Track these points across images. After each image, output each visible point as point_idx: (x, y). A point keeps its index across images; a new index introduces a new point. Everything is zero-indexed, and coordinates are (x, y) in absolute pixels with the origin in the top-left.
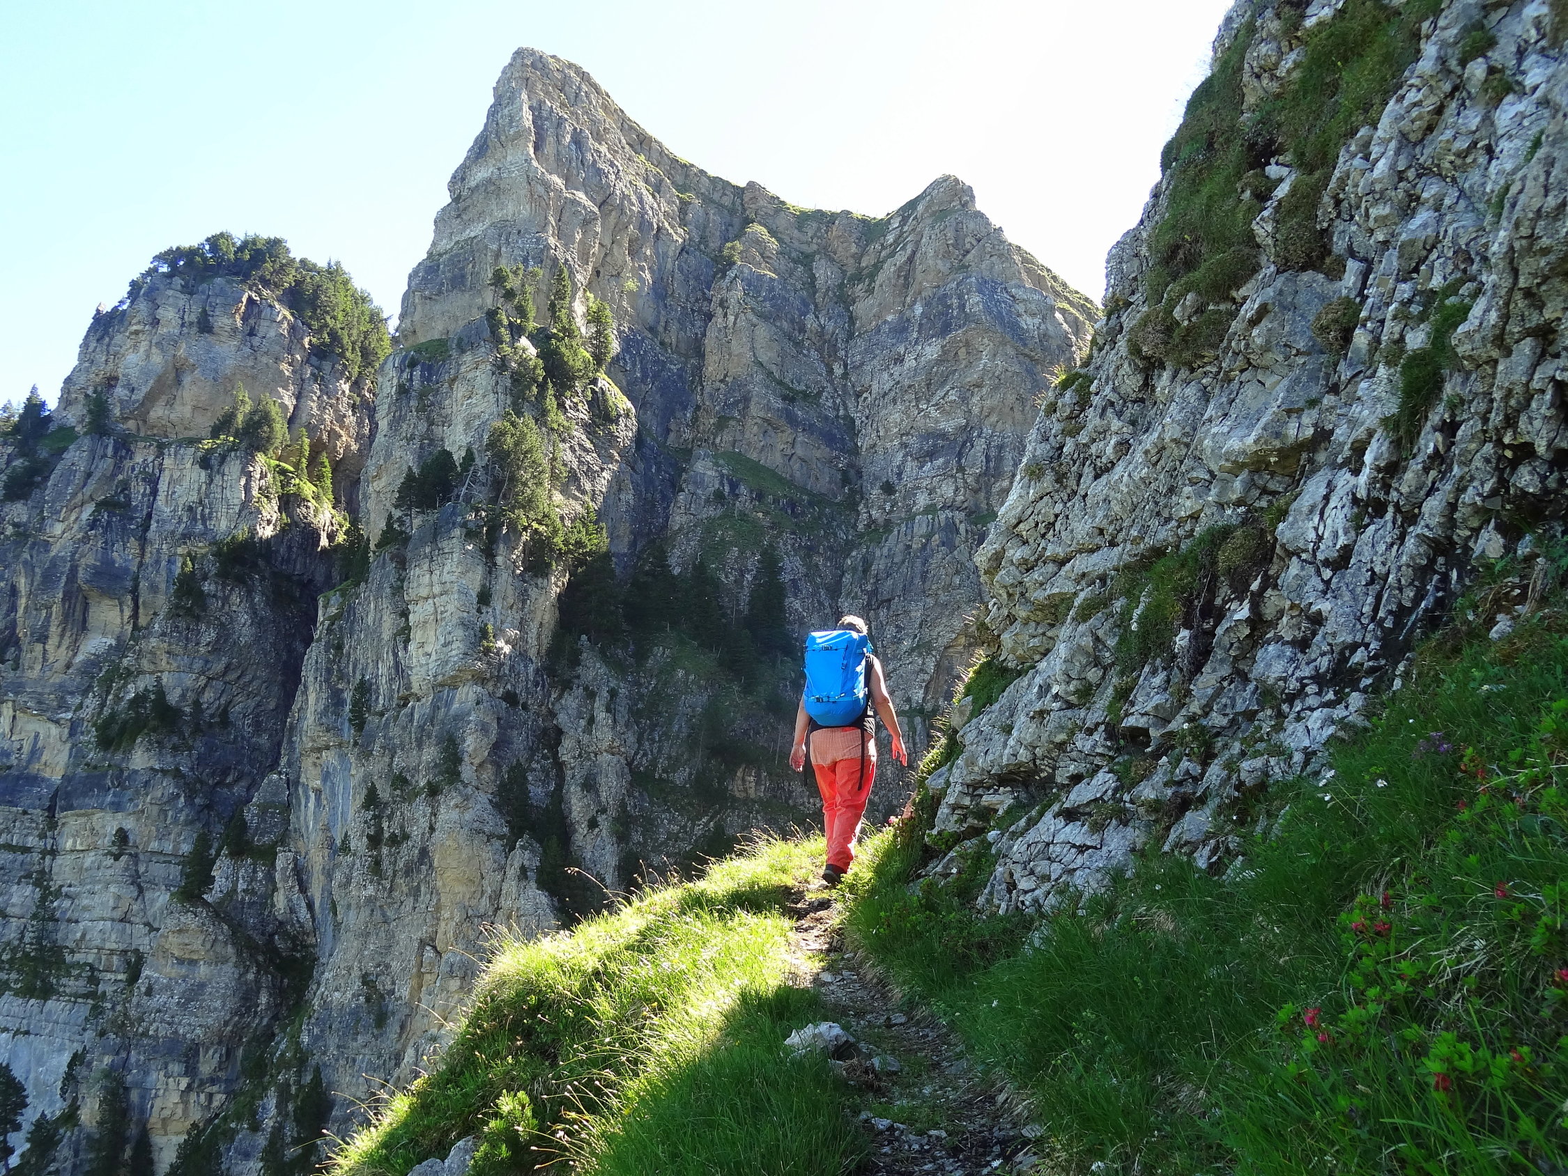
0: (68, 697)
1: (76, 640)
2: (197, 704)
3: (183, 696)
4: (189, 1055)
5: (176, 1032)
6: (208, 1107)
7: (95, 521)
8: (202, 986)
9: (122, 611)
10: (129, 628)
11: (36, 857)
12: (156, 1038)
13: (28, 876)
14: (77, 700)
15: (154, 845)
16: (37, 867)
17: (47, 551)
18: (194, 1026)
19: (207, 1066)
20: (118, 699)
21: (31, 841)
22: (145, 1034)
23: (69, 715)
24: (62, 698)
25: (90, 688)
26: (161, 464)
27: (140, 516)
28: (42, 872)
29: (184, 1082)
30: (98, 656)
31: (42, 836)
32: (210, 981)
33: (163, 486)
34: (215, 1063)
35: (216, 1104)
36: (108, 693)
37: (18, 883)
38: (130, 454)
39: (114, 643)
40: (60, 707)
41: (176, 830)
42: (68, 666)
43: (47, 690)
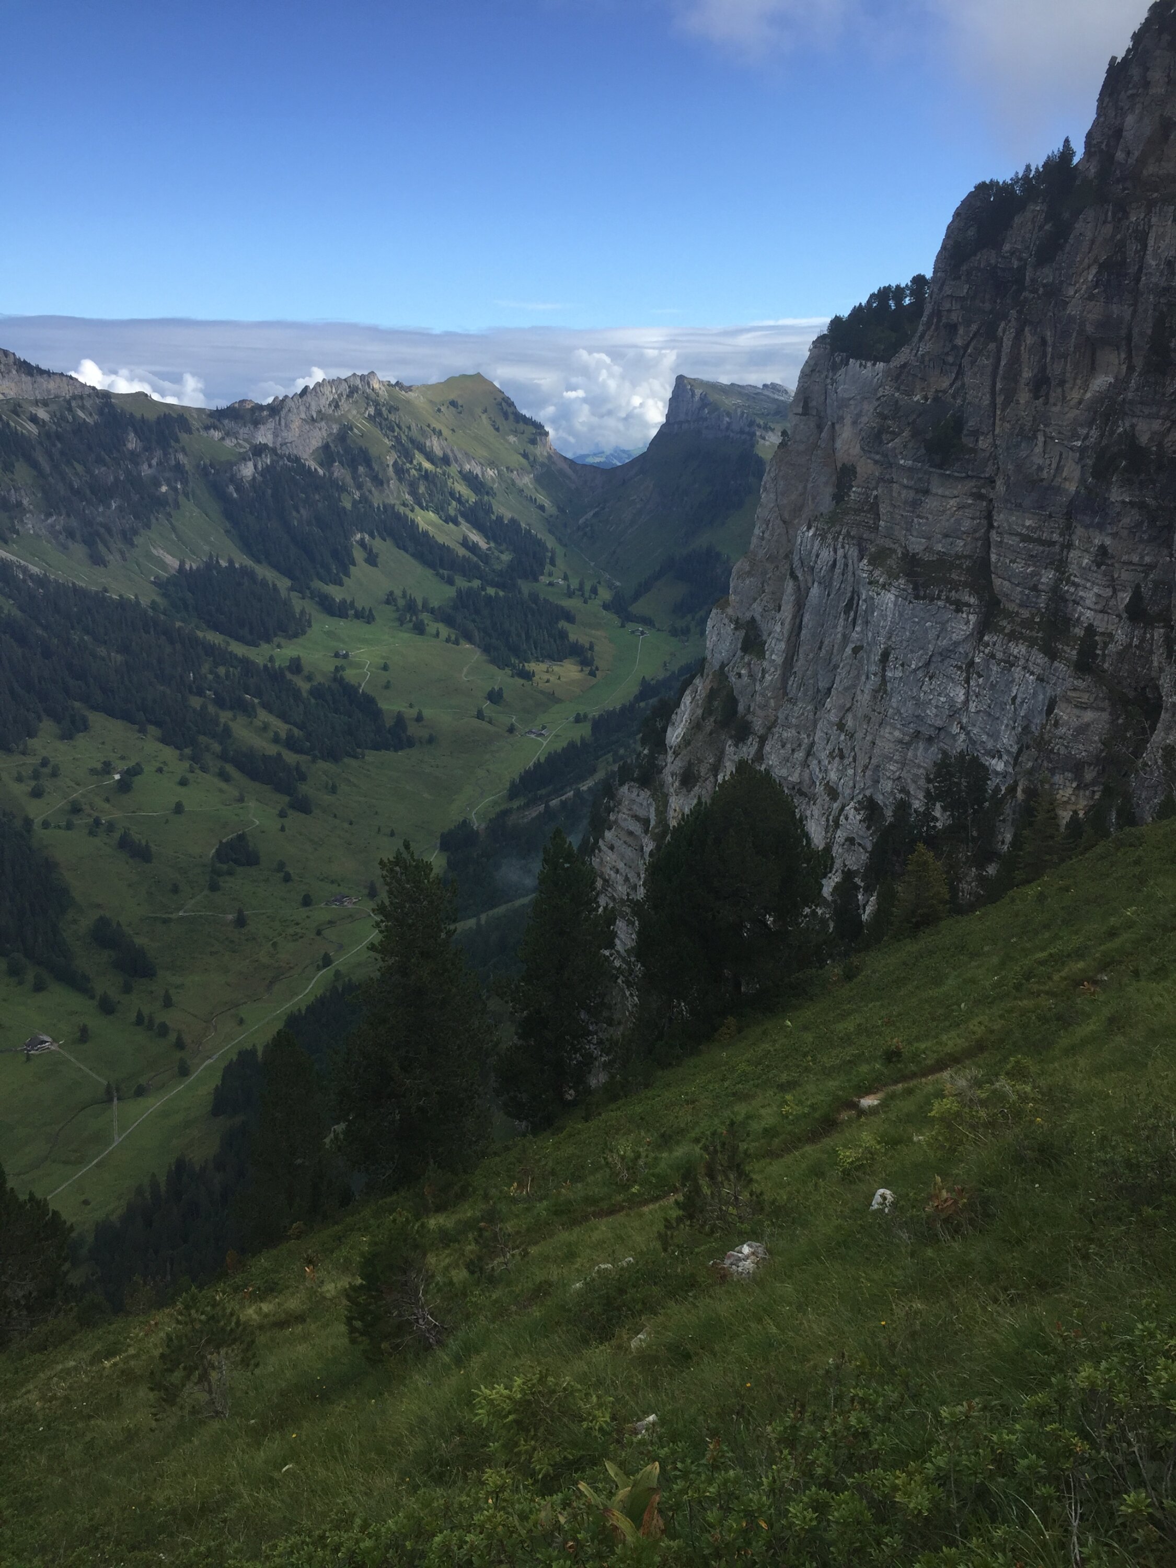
0: (1079, 429)
1: (1086, 380)
2: (1160, 445)
3: (1151, 439)
4: (1077, 768)
5: (1070, 753)
6: (1092, 798)
7: (1097, 282)
8: (1088, 725)
9: (1119, 354)
10: (1124, 367)
11: (1057, 548)
12: (1059, 754)
13: (1052, 563)
14: (1084, 431)
15: (1125, 558)
16: (1058, 557)
17: (1065, 309)
18: (1081, 751)
19: (1089, 775)
20: (1112, 432)
21: (1055, 537)
22: (1052, 751)
23: (1079, 443)
24: (1075, 429)
25: (1094, 420)
26: (1150, 220)
27: (1133, 270)
28: (1061, 561)
29: (1074, 785)
30: (1101, 393)
31: (1062, 534)
32: (1093, 723)
33: (1151, 242)
34: (1095, 774)
35: (1096, 797)
36: (1106, 425)
37: (1046, 568)
38: (1126, 215)
39: (1113, 381)
40: (1073, 436)
41: (1142, 546)
42: (1080, 403)
43: (1065, 424)
